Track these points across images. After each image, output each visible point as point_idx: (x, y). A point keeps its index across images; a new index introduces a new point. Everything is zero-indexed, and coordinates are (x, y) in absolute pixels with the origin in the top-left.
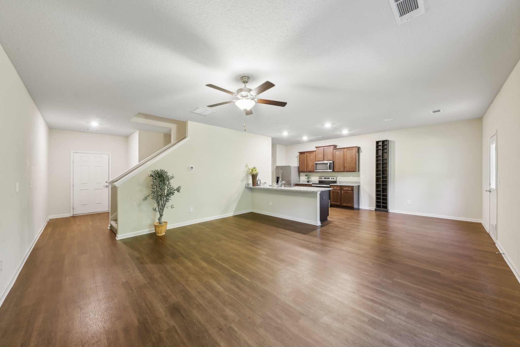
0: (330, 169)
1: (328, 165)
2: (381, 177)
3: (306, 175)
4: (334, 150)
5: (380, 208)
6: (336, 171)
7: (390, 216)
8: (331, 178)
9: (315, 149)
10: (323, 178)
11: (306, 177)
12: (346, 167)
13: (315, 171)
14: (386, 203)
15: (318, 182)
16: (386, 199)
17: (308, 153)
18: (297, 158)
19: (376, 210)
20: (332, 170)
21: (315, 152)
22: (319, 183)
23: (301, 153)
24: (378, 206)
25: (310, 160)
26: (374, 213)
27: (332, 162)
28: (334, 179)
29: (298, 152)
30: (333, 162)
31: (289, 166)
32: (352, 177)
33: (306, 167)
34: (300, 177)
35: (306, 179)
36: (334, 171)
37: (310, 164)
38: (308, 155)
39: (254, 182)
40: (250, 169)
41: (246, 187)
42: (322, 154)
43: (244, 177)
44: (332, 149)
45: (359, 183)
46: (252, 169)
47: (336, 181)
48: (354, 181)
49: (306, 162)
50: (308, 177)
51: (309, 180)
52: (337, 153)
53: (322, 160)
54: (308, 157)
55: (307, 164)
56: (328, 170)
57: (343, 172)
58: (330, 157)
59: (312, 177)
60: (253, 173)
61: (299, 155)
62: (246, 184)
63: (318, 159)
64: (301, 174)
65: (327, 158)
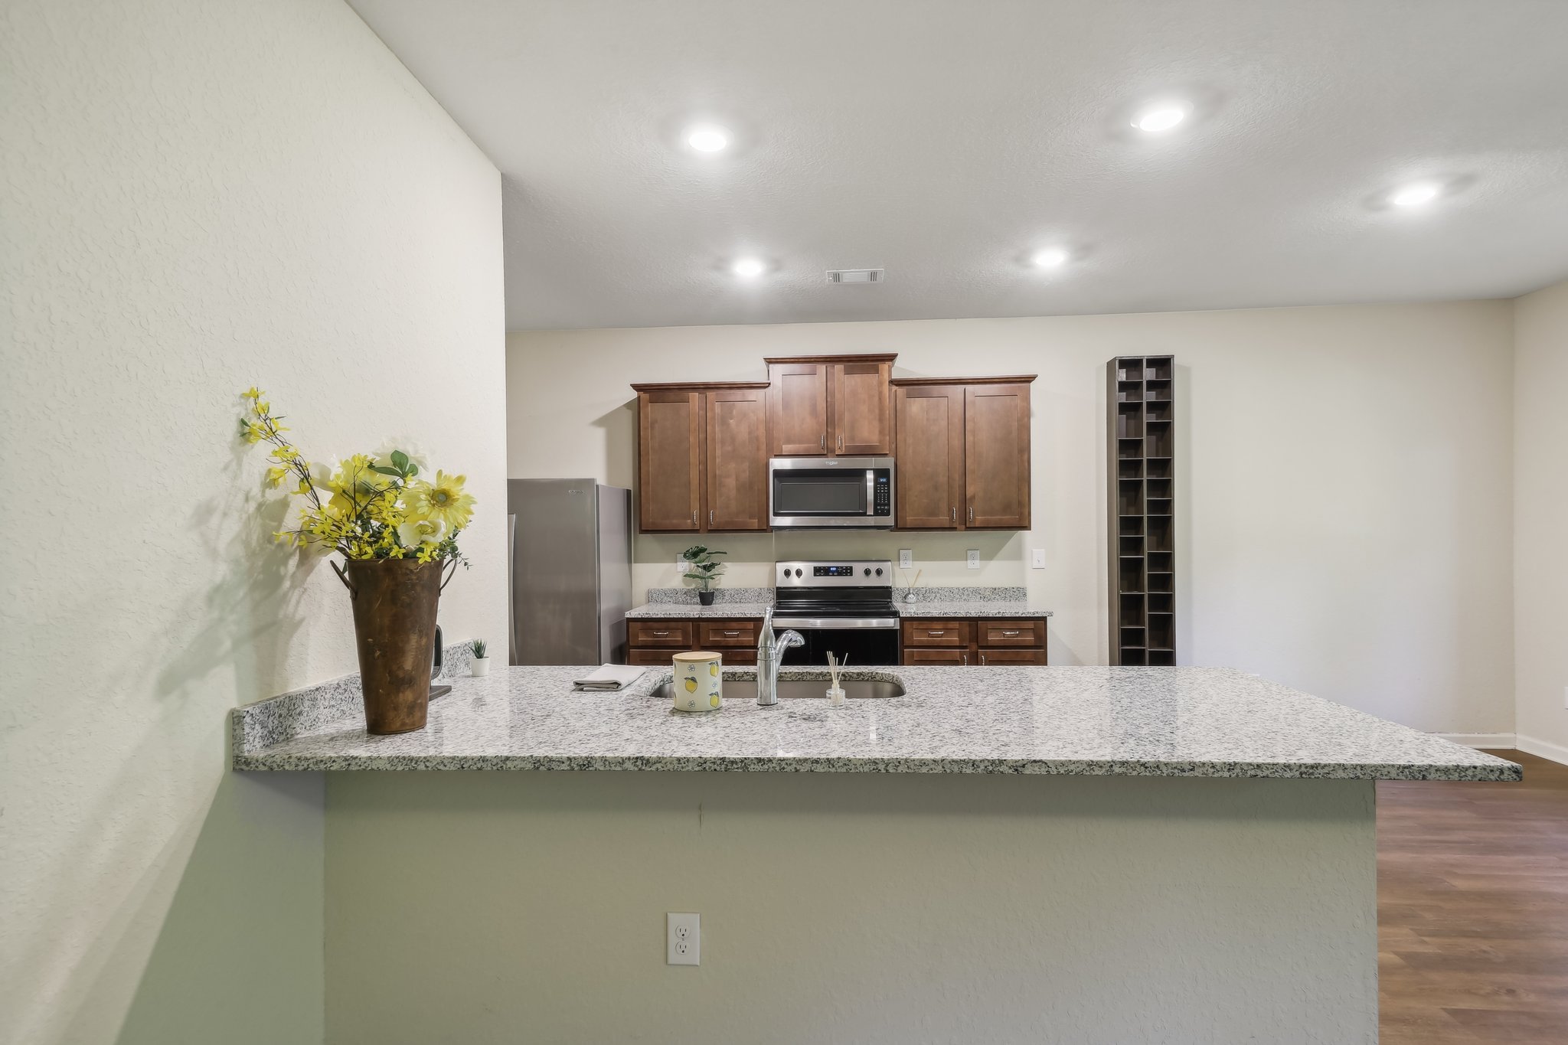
0: (876, 513)
1: (870, 484)
2: (1146, 557)
3: (694, 554)
4: (894, 388)
6: (910, 519)
8: (858, 568)
9: (762, 374)
10: (808, 568)
11: (685, 566)
12: (973, 497)
13: (773, 521)
17: (711, 395)
18: (599, 435)
20: (889, 520)
21: (761, 392)
23: (652, 393)
25: (729, 449)
27: (888, 463)
28: (878, 572)
29: (635, 388)
30: (896, 464)
31: (589, 483)
32: (980, 560)
33: (694, 497)
34: (633, 565)
35: (694, 576)
36: (898, 527)
37: (730, 476)
38: (713, 410)
39: (390, 673)
40: (321, 474)
41: (240, 765)
42: (814, 412)
43: (217, 594)
44: (881, 384)
45: (1020, 593)
46: (365, 476)
47: (891, 588)
48: (997, 586)
49: (694, 457)
50: (704, 564)
51: (711, 585)
52: (916, 407)
53: (812, 447)
54: (714, 427)
55: (704, 473)
56: (864, 514)
57: (953, 529)
58: (869, 433)
59: (726, 567)
60: (377, 536)
61: (628, 405)
62: (248, 719)
63: (789, 441)
64: (647, 542)
65: (852, 439)
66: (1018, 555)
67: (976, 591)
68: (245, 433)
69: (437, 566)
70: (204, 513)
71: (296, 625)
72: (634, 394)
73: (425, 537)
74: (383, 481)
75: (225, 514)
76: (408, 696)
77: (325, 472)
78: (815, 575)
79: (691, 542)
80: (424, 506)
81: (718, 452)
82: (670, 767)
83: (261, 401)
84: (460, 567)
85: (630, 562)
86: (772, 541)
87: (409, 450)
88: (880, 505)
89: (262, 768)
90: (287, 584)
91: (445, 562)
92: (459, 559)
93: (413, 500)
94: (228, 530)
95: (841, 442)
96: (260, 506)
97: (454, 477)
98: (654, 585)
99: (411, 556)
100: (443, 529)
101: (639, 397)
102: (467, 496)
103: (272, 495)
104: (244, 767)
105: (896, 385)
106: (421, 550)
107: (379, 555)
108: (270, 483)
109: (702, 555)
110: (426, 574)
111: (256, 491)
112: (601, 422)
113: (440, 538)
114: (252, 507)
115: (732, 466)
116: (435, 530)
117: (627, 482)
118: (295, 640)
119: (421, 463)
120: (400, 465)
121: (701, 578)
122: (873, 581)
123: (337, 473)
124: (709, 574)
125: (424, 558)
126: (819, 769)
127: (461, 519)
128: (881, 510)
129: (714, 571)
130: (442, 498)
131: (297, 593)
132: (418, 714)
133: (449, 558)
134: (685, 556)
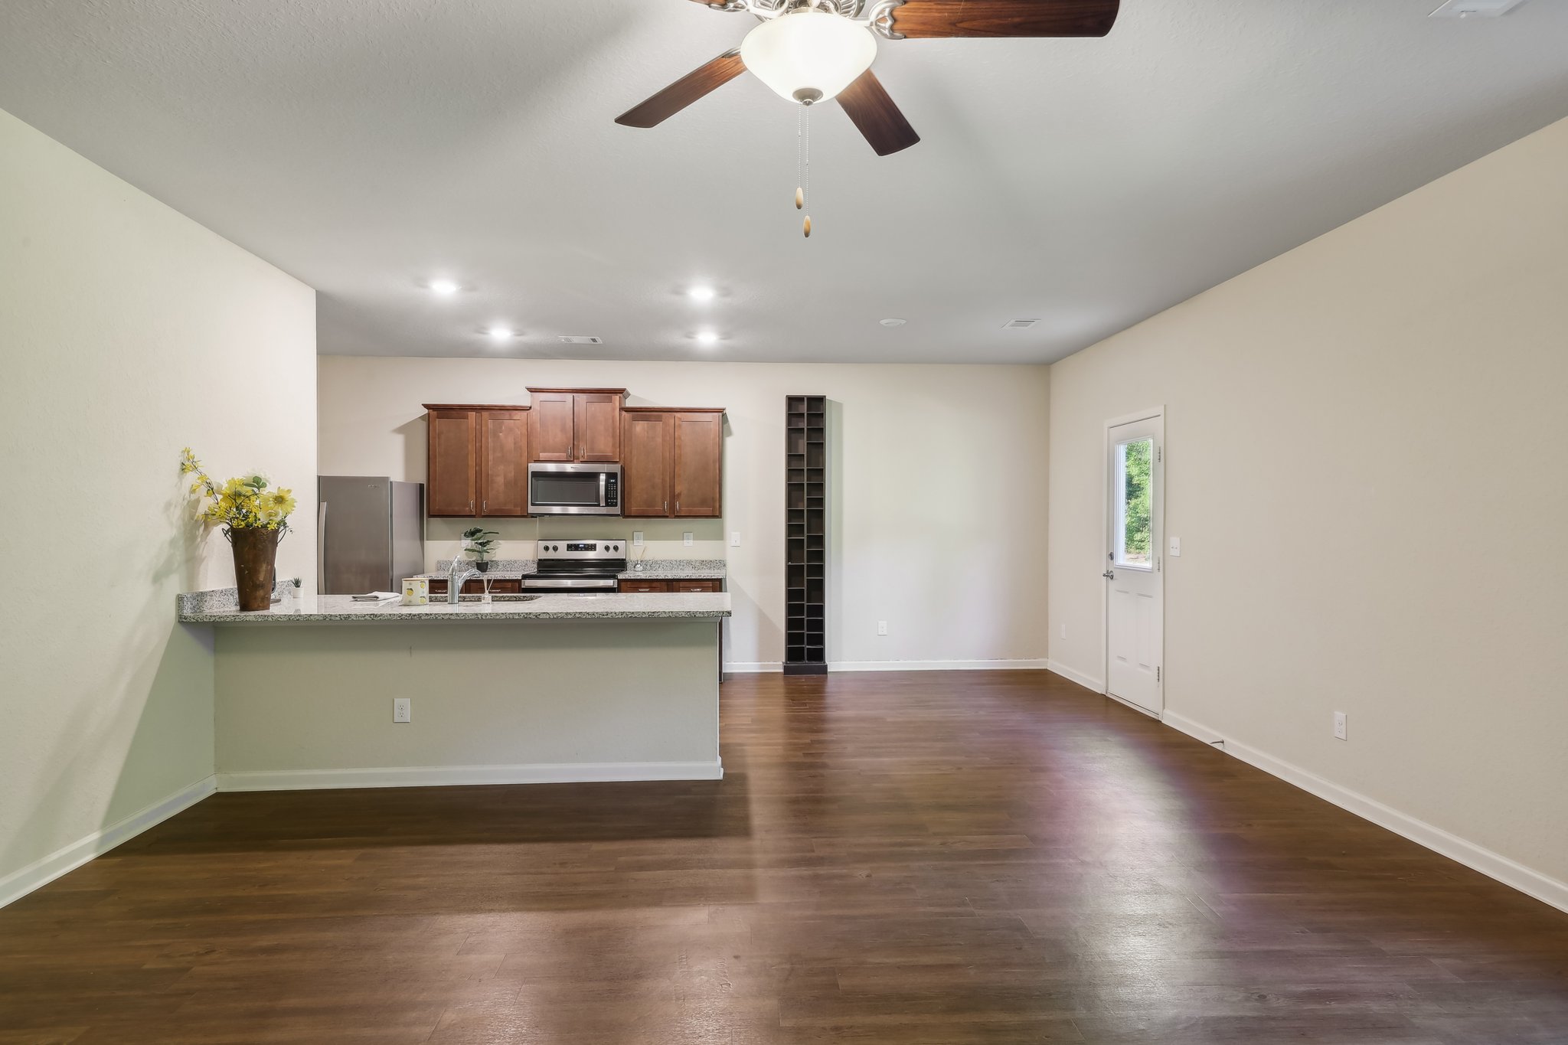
0: (607, 505)
1: (602, 483)
2: (805, 538)
3: (472, 534)
4: (624, 413)
5: (801, 659)
6: (634, 509)
7: (831, 684)
8: (600, 545)
9: (525, 400)
10: (562, 545)
11: (468, 543)
12: (679, 494)
13: (531, 509)
14: (820, 639)
15: (533, 570)
16: (819, 625)
17: (485, 414)
18: (399, 440)
19: (788, 670)
20: (617, 510)
21: (525, 413)
22: (539, 571)
23: (439, 412)
24: (793, 654)
25: (499, 455)
26: (779, 686)
27: (616, 468)
28: (616, 548)
29: (426, 406)
30: (623, 469)
31: (385, 480)
32: (694, 540)
33: (472, 490)
34: (426, 543)
35: (473, 551)
36: (625, 514)
37: (500, 476)
38: (487, 425)
39: (253, 582)
40: (218, 487)
41: (182, 621)
42: (563, 430)
43: (172, 543)
44: (614, 410)
45: (722, 564)
46: (239, 489)
47: (625, 560)
48: (704, 559)
49: (472, 462)
50: (479, 541)
51: (486, 557)
52: (640, 427)
53: (563, 456)
54: (487, 438)
55: (479, 474)
56: (599, 505)
57: (667, 517)
58: (605, 445)
59: (500, 544)
60: (246, 517)
61: (422, 418)
62: (185, 599)
63: (544, 450)
64: (437, 524)
65: (592, 450)
66: (720, 536)
67: (689, 563)
68: (183, 469)
69: (276, 532)
70: (168, 505)
71: (203, 560)
72: (426, 411)
73: (271, 518)
74: (247, 490)
75: (176, 506)
76: (261, 593)
77: (220, 486)
78: (568, 550)
79: (470, 525)
80: (271, 503)
81: (491, 457)
82: (386, 618)
83: (191, 454)
84: (288, 532)
85: (422, 539)
86: (537, 526)
87: (262, 475)
88: (610, 499)
89: (192, 620)
90: (199, 539)
91: (280, 530)
92: (287, 529)
93: (266, 500)
94: (177, 513)
95: (583, 451)
96: (189, 502)
97: (286, 489)
98: (443, 557)
99: (265, 526)
100: (281, 514)
101: (429, 414)
102: (293, 499)
103: (194, 497)
104: (184, 620)
105: (626, 411)
106: (269, 523)
107: (247, 526)
108: (193, 491)
109: (478, 535)
110: (271, 535)
111: (187, 496)
112: (401, 430)
113: (279, 519)
114: (186, 502)
115: (501, 468)
116: (276, 515)
117: (421, 478)
118: (202, 567)
119: (268, 481)
120: (257, 483)
121: (480, 552)
122: (611, 555)
123: (225, 487)
124: (485, 548)
125: (271, 527)
126: (453, 617)
127: (289, 510)
128: (610, 501)
129: (488, 547)
130: (280, 500)
131: (204, 543)
132: (266, 602)
133: (282, 528)
134: (465, 535)
